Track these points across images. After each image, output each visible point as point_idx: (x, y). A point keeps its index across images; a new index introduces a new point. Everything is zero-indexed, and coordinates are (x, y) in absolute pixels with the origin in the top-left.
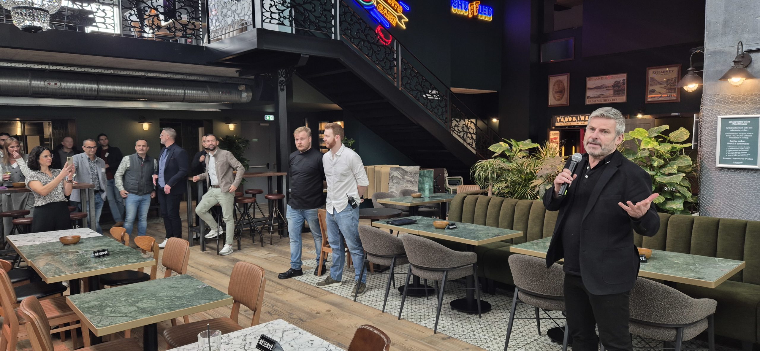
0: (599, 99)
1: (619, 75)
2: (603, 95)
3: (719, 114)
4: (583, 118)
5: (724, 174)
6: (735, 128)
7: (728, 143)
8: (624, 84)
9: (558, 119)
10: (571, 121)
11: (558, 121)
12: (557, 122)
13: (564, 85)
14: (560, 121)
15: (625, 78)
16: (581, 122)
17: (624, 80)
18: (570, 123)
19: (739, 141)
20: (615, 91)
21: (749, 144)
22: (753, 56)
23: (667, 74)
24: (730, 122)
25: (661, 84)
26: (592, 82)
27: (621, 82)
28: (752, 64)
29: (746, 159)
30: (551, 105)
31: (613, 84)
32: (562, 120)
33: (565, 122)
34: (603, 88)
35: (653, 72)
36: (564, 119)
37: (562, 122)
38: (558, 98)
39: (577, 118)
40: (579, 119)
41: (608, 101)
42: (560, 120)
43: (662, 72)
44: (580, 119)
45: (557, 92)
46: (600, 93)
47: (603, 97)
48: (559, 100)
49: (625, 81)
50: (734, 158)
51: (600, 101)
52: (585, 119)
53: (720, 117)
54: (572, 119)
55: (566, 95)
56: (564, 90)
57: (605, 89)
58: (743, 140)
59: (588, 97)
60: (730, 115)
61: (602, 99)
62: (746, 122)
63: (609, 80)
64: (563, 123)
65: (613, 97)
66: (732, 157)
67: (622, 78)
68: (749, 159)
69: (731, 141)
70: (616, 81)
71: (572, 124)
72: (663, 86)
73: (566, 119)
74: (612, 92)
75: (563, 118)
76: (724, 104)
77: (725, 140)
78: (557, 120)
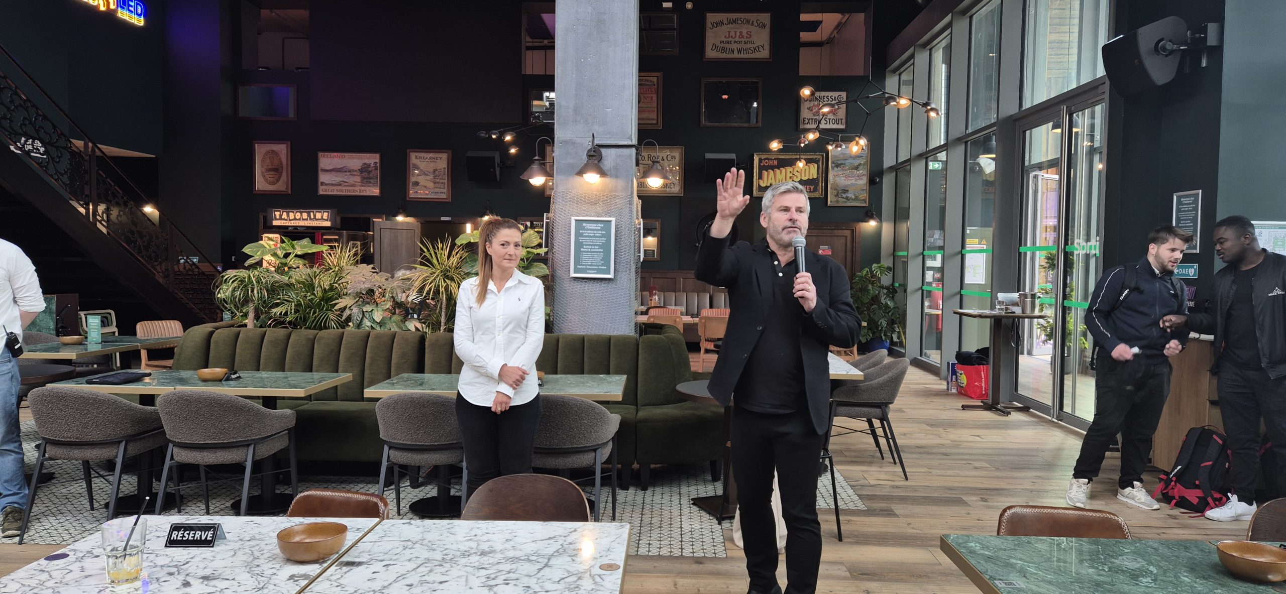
0: (339, 188)
1: (368, 155)
2: (345, 182)
3: (572, 215)
4: (318, 215)
5: (578, 286)
6: (589, 232)
7: (582, 250)
8: (376, 169)
9: (277, 214)
10: (299, 219)
11: (278, 217)
12: (276, 219)
13: (280, 160)
14: (281, 219)
15: (378, 161)
16: (316, 222)
17: (375, 163)
18: (297, 222)
19: (593, 247)
20: (363, 178)
21: (602, 250)
22: (604, 151)
23: (434, 162)
24: (584, 225)
25: (427, 175)
26: (327, 161)
27: (372, 165)
28: (603, 160)
29: (600, 267)
30: (258, 191)
31: (360, 168)
32: (285, 216)
33: (290, 220)
34: (346, 172)
35: (416, 157)
36: (288, 215)
37: (284, 219)
38: (271, 180)
39: (309, 215)
40: (312, 217)
41: (353, 192)
42: (281, 216)
43: (427, 158)
44: (315, 216)
45: (270, 170)
46: (341, 179)
47: (345, 186)
48: (273, 183)
49: (378, 165)
50: (588, 267)
51: (342, 191)
52: (322, 217)
53: (573, 218)
54: (302, 215)
55: (285, 177)
56: (282, 167)
57: (348, 174)
58: (597, 245)
59: (322, 184)
60: (583, 216)
61: (344, 188)
62: (599, 225)
63: (355, 161)
64: (285, 222)
65: (361, 186)
66: (586, 265)
67: (373, 159)
68: (603, 267)
69: (585, 247)
70: (365, 164)
71: (302, 223)
72: (428, 178)
73: (292, 215)
74: (358, 179)
75: (285, 214)
76: (577, 204)
77: (578, 245)
78: (275, 215)
